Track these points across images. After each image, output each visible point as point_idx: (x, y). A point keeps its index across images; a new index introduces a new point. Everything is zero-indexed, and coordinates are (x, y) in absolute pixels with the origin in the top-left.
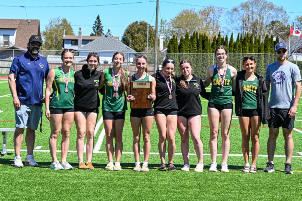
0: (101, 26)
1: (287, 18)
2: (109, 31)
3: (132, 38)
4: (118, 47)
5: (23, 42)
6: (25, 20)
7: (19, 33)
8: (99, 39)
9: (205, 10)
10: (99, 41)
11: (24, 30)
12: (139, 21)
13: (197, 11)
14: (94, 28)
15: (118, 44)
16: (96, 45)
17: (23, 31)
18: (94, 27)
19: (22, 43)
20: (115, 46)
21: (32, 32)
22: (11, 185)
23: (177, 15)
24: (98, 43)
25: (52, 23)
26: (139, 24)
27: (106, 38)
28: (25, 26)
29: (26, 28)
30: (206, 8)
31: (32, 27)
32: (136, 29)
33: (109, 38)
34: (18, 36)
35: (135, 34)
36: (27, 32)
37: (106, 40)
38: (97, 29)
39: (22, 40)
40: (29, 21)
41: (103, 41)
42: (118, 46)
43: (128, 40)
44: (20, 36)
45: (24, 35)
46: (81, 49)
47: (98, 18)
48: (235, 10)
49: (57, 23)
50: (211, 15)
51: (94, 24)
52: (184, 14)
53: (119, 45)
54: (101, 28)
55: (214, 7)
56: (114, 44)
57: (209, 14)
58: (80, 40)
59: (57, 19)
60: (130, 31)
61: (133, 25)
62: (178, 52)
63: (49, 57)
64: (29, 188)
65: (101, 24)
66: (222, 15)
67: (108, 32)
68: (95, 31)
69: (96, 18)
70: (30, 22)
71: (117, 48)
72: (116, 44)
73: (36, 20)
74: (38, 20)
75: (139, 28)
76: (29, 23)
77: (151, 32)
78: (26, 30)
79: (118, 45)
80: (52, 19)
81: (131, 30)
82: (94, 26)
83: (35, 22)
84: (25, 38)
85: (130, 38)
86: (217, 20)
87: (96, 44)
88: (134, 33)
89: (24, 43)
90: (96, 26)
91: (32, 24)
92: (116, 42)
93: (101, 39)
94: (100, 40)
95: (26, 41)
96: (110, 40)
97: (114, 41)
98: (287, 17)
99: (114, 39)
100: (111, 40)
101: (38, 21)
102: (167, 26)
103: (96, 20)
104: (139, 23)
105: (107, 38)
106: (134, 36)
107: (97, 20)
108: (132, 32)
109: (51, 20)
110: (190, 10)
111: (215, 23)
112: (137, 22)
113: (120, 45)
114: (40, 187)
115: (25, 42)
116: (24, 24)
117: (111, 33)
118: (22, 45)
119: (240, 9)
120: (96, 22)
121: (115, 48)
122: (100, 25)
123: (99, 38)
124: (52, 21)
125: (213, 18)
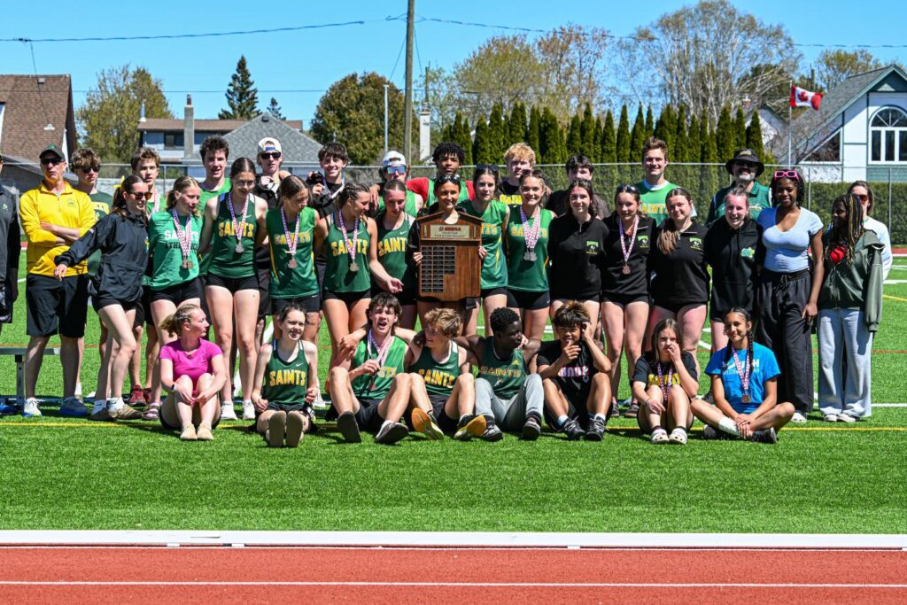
0: (251, 88)
1: (796, 60)
2: (274, 102)
3: (340, 123)
4: (299, 151)
5: (25, 142)
6: (28, 76)
7: (12, 114)
8: (244, 129)
9: (554, 39)
10: (244, 134)
11: (26, 106)
12: (360, 74)
13: (530, 40)
14: (230, 96)
15: (298, 141)
16: (236, 146)
17: (25, 110)
18: (229, 91)
19: (20, 144)
20: (290, 148)
21: (51, 111)
22: (47, 456)
23: (474, 53)
24: (240, 140)
25: (108, 83)
26: (359, 81)
27: (264, 126)
28: (29, 95)
29: (33, 100)
30: (559, 31)
31: (50, 97)
32: (353, 98)
33: (274, 124)
34: (9, 124)
35: (351, 111)
36: (36, 110)
37: (265, 131)
38: (240, 100)
39: (21, 136)
40: (41, 80)
41: (257, 134)
42: (299, 148)
43: (328, 130)
44: (15, 124)
45: (28, 119)
46: (192, 158)
47: (242, 65)
48: (644, 35)
49: (121, 84)
50: (574, 53)
51: (231, 85)
52: (494, 51)
53: (303, 144)
54: (250, 95)
55: (580, 29)
56: (288, 142)
57: (565, 49)
58: (189, 133)
59: (120, 72)
60: (333, 104)
61: (343, 85)
62: (471, 161)
63: (102, 184)
64: (84, 461)
65: (252, 84)
66: (605, 53)
67: (270, 107)
68: (232, 106)
69: (236, 66)
70: (42, 83)
71: (296, 152)
72: (292, 141)
73: (60, 76)
74: (66, 77)
75: (361, 95)
76: (40, 86)
77: (396, 105)
78: (33, 105)
79: (299, 145)
80: (106, 72)
81: (337, 100)
82: (231, 89)
83: (57, 82)
84: (30, 129)
85: (334, 122)
86: (592, 66)
87: (236, 143)
88: (345, 110)
89: (27, 145)
90: (235, 89)
91: (50, 89)
92: (293, 138)
93: (250, 129)
94: (247, 133)
95: (32, 137)
96: (278, 133)
97: (287, 135)
98: (795, 55)
99: (288, 129)
100: (279, 131)
101: (67, 80)
102: (445, 87)
103: (236, 73)
104: (362, 78)
105: (268, 127)
106: (347, 117)
107: (237, 70)
108: (340, 105)
109: (103, 74)
110: (511, 38)
111: (586, 75)
112: (354, 77)
113: (306, 145)
114: (108, 460)
115: (30, 139)
116: (26, 89)
117: (280, 109)
118: (21, 148)
119: (656, 33)
120: (235, 77)
121: (289, 153)
122: (248, 87)
123: (242, 126)
124: (106, 76)
125: (578, 60)
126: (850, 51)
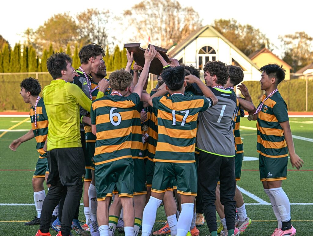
1: (201, 22)
9: (84, 14)
23: (45, 21)
30: (86, 10)
48: (127, 13)
52: (55, 20)
55: (96, 8)
86: (104, 26)
98: (200, 19)
110: (63, 14)
111: (102, 31)
119: (133, 11)
125: (97, 23)
126: (227, 19)
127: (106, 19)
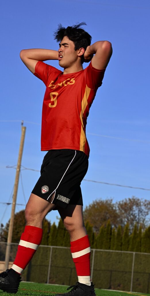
9: (126, 204)
13: (114, 202)
30: (128, 200)
52: (96, 207)
55: (138, 200)
86: (144, 218)
110: (105, 201)
125: (137, 214)
127: (146, 211)
